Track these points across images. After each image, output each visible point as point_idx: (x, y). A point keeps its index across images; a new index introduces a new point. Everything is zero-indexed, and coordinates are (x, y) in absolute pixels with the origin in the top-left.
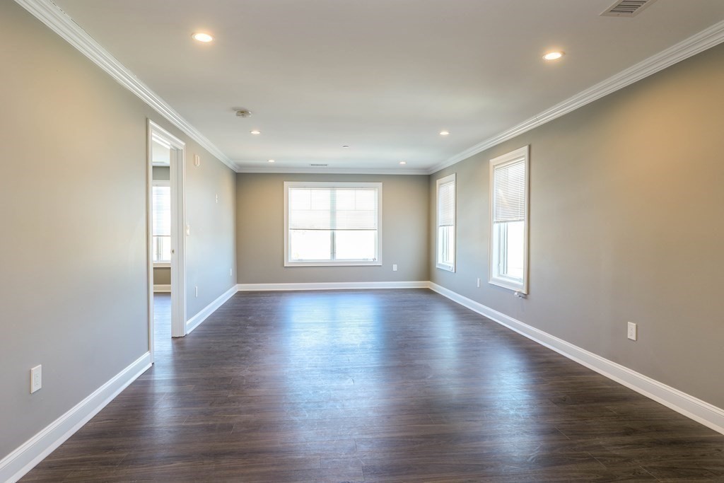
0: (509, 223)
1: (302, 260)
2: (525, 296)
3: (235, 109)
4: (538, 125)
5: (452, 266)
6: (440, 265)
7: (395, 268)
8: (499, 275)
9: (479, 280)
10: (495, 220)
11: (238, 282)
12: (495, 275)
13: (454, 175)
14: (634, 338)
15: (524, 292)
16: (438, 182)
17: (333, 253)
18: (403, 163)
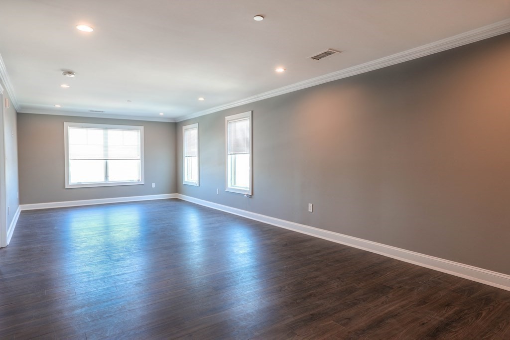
0: (237, 155)
1: (81, 183)
2: (251, 197)
3: (62, 70)
4: (257, 100)
5: (197, 182)
6: (186, 182)
7: (154, 185)
8: (232, 186)
9: (218, 189)
10: (229, 153)
11: (21, 203)
12: (229, 185)
13: (198, 124)
14: (311, 211)
15: (251, 194)
16: (184, 128)
17: (107, 177)
18: (162, 114)
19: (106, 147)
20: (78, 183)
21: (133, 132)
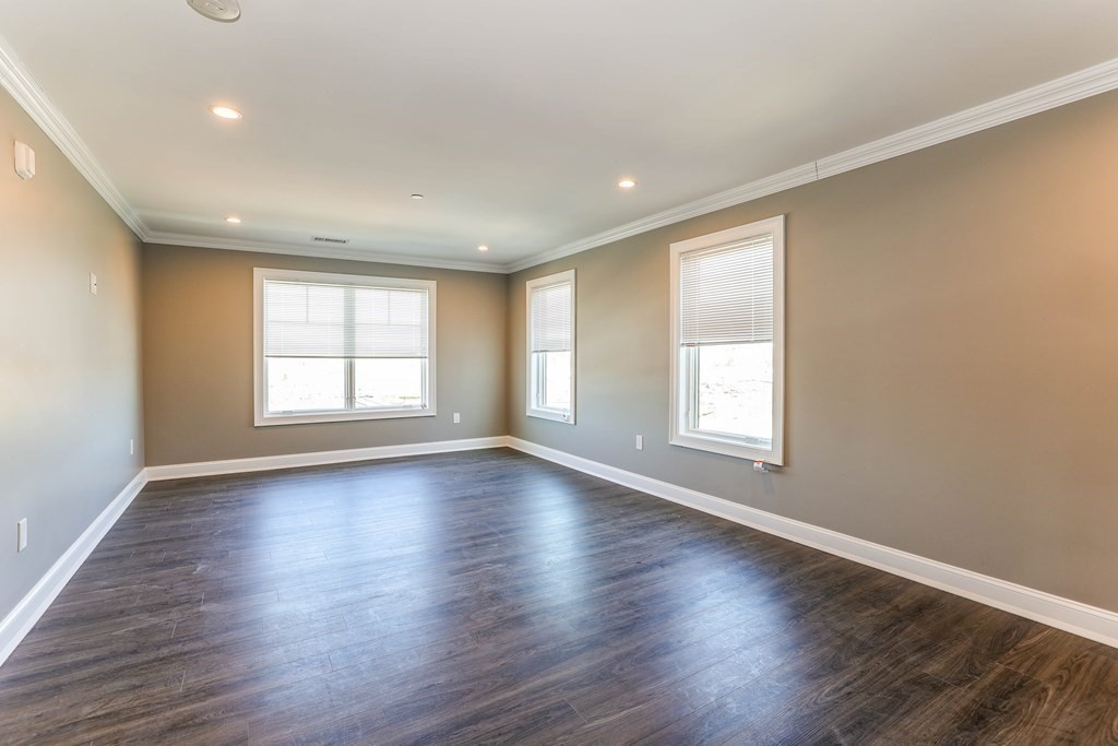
0: (701, 347)
2: (778, 469)
5: (570, 414)
6: (536, 411)
7: (457, 418)
8: (688, 430)
9: (640, 438)
10: (683, 342)
11: (146, 465)
12: (681, 430)
13: (573, 271)
16: (529, 284)
17: (350, 397)
18: (483, 248)
19: (350, 327)
20: (284, 412)
21: (414, 294)
